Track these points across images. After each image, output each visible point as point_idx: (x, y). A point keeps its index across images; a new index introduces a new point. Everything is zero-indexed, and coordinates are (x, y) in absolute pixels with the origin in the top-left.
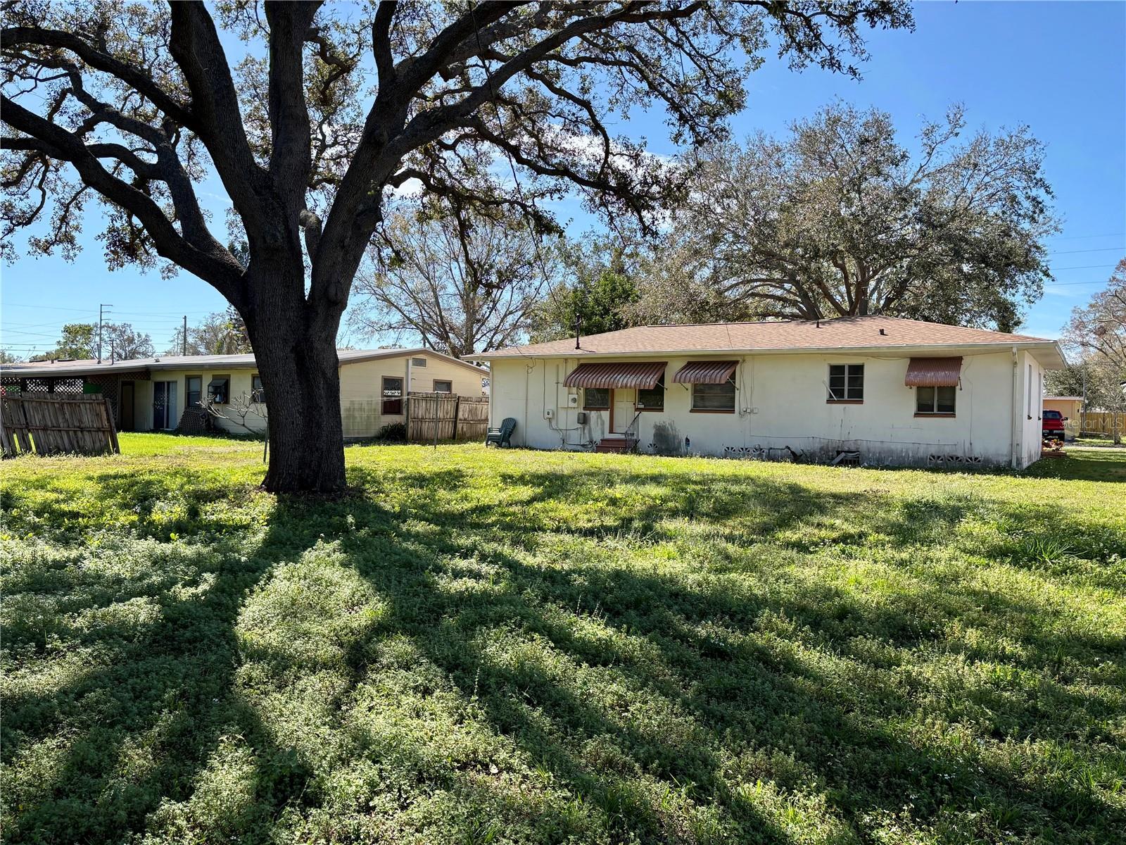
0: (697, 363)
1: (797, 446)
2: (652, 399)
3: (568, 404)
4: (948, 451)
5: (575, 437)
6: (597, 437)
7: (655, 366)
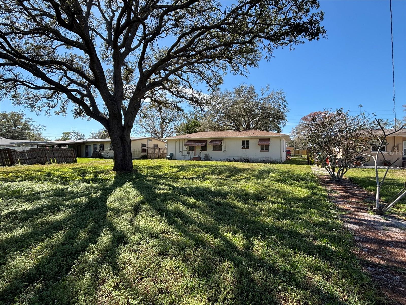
0: (214, 140)
1: (235, 158)
2: (204, 148)
3: (185, 150)
4: (267, 159)
5: (187, 157)
6: (192, 157)
7: (205, 141)
